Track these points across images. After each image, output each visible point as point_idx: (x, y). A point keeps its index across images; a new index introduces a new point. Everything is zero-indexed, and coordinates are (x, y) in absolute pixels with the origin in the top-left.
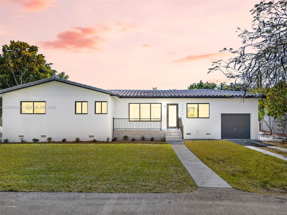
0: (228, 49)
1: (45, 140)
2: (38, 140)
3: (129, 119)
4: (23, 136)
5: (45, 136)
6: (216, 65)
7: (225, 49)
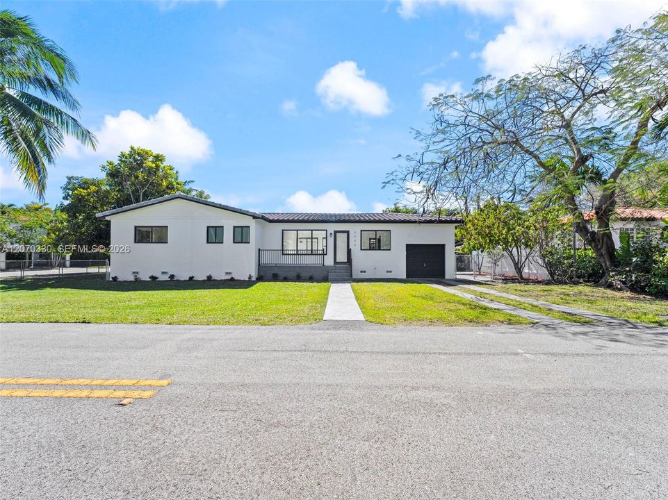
0: (404, 155)
1: (166, 278)
2: (157, 278)
3: (283, 250)
4: (137, 273)
5: (166, 273)
6: (391, 177)
7: (400, 155)
